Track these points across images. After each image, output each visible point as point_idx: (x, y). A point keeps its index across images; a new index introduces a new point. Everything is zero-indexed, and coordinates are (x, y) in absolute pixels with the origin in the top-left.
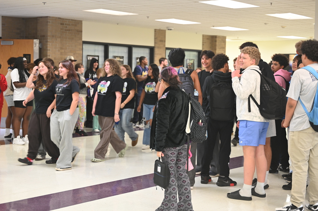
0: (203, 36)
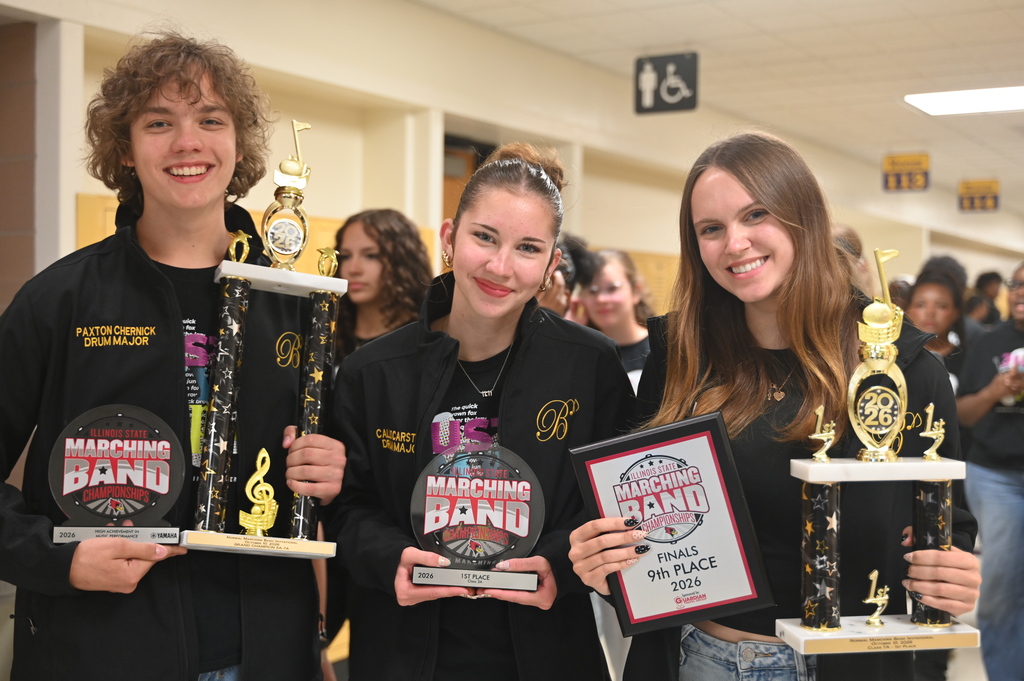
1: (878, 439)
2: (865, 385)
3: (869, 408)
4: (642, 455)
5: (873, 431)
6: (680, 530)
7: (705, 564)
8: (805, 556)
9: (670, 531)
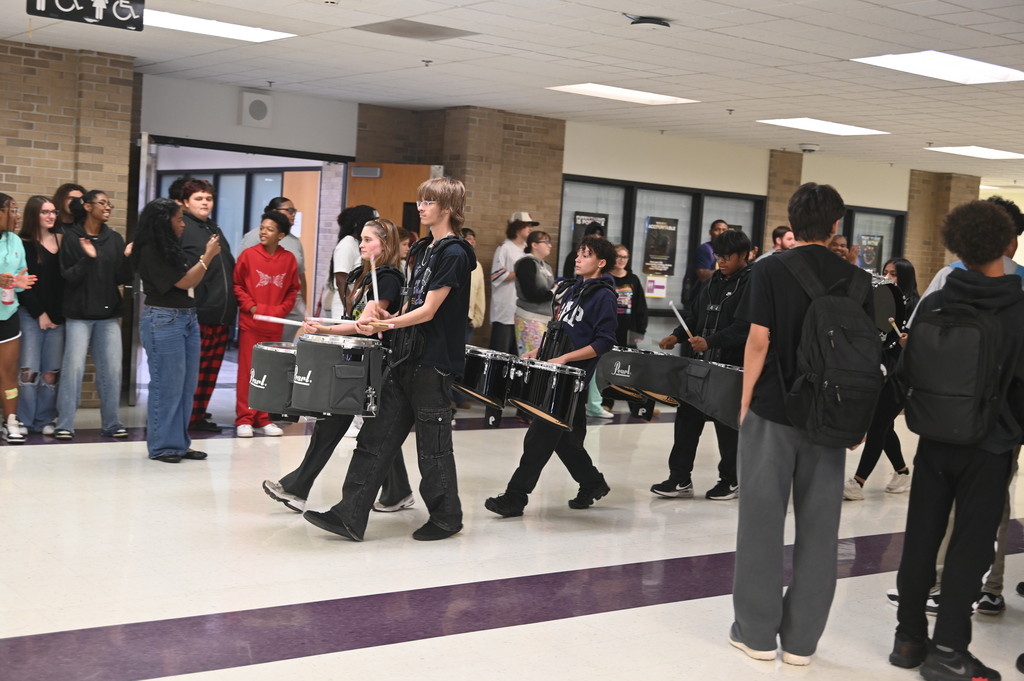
0: (913, 172)
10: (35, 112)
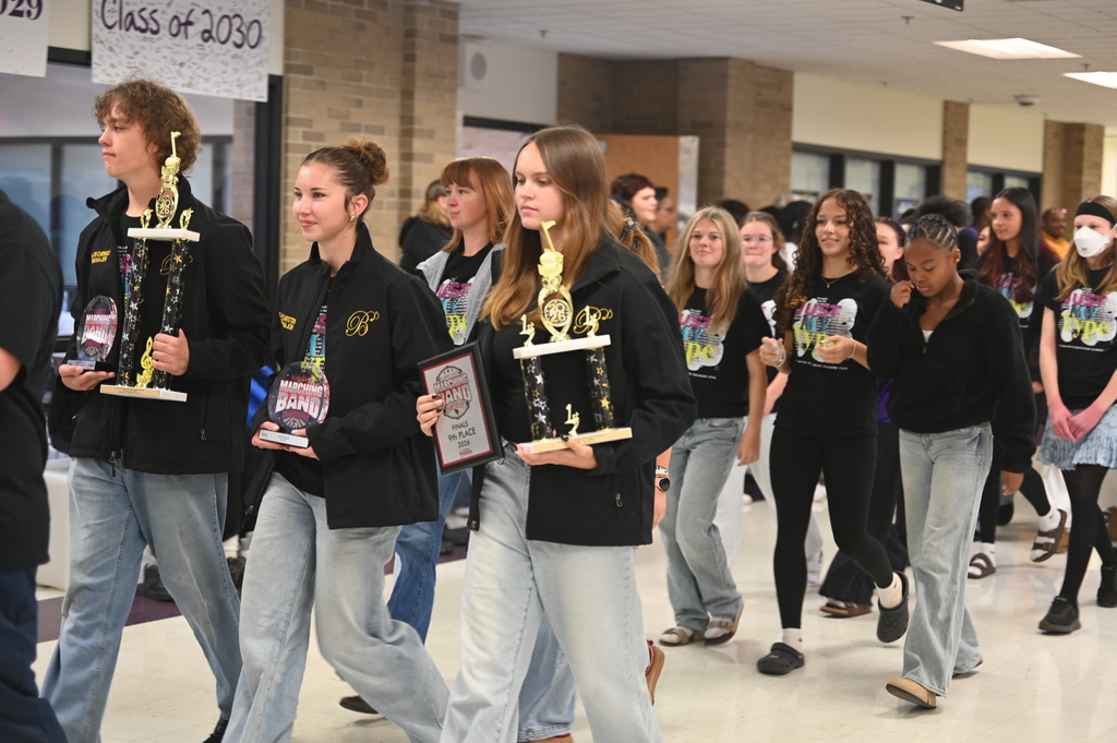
0: (1047, 124)
1: (559, 329)
2: (547, 299)
3: (552, 312)
4: (444, 366)
5: (556, 325)
6: (461, 411)
7: (471, 432)
8: (528, 402)
9: (457, 411)
10: (364, 84)
